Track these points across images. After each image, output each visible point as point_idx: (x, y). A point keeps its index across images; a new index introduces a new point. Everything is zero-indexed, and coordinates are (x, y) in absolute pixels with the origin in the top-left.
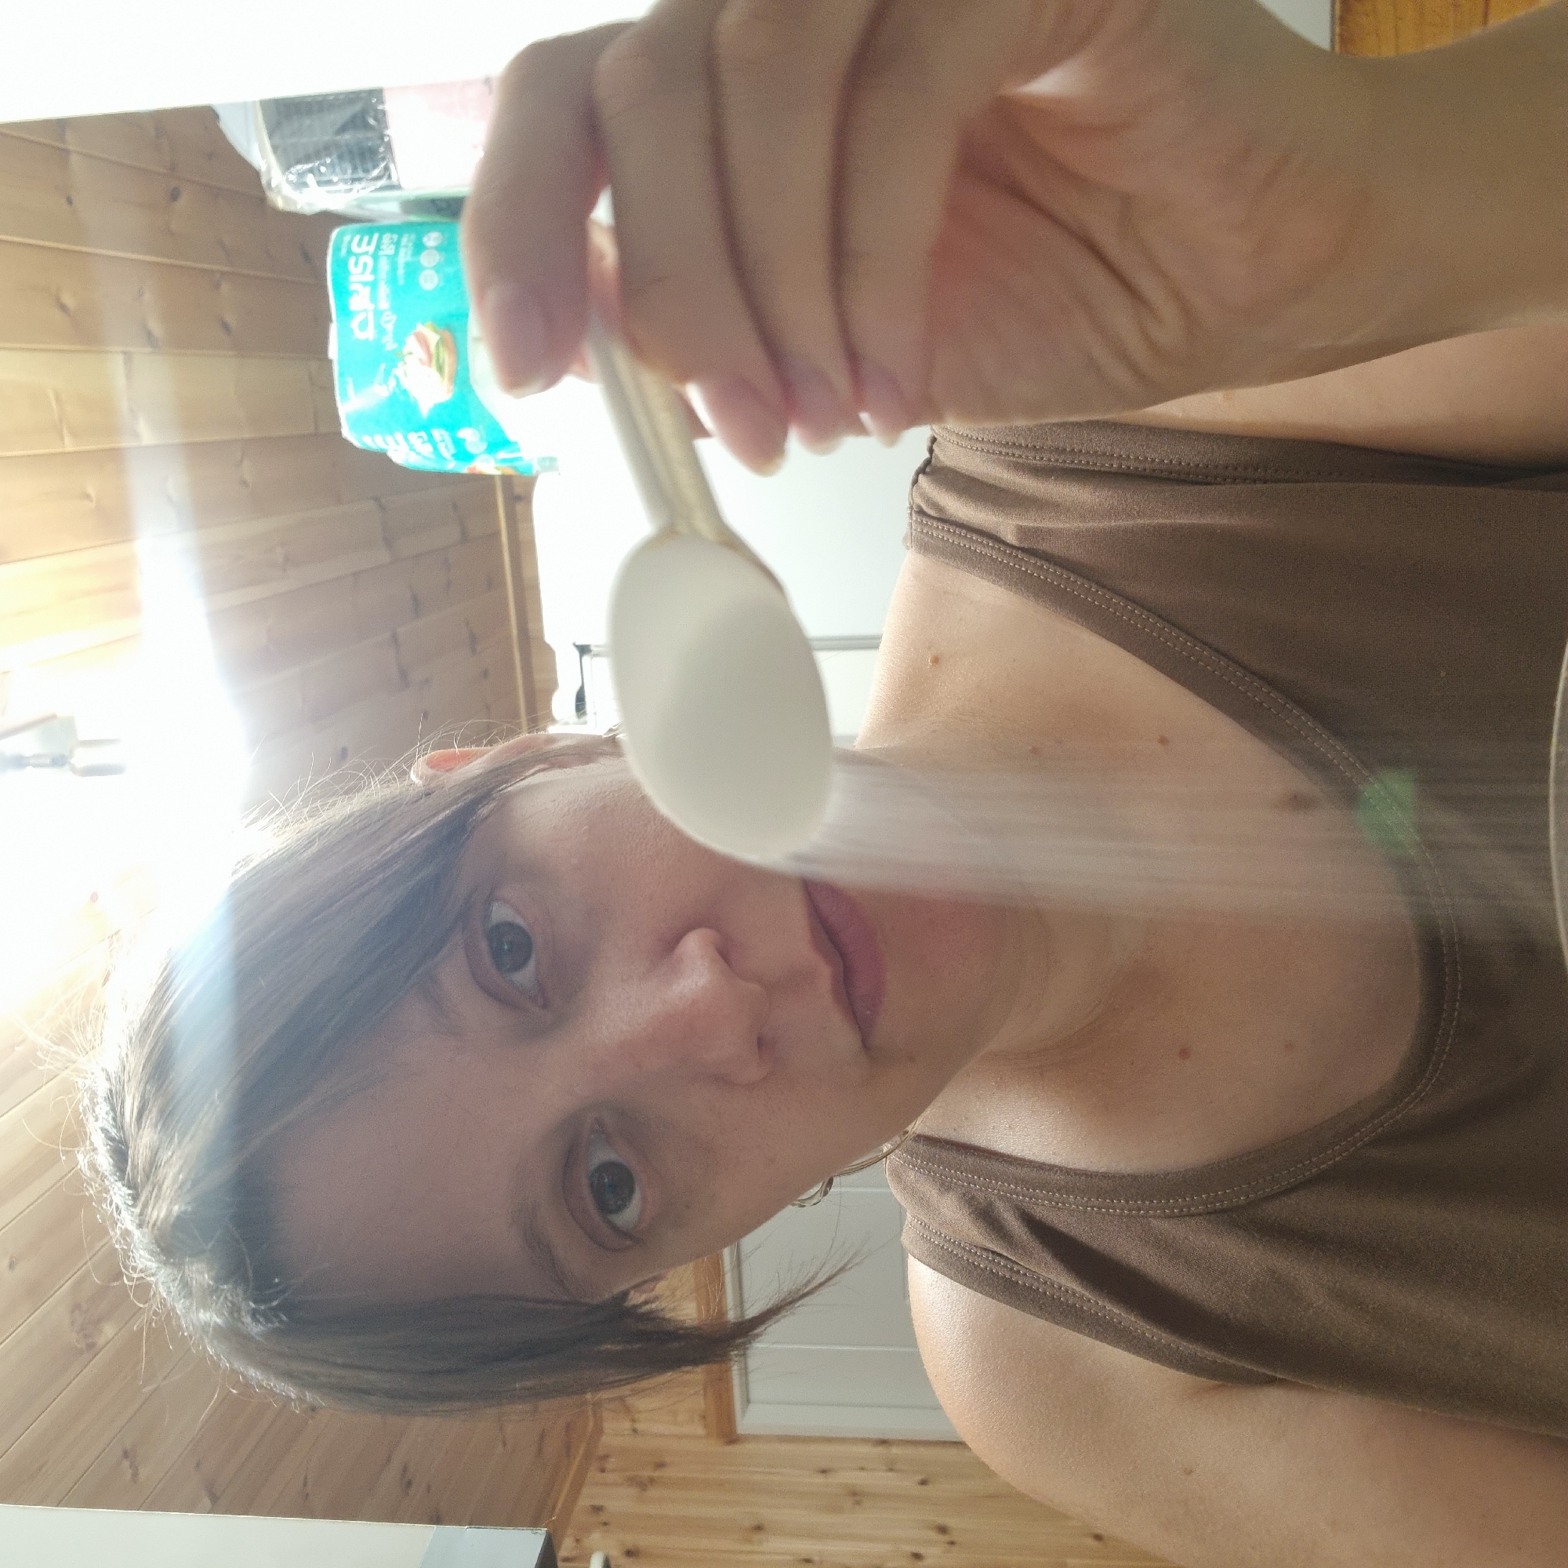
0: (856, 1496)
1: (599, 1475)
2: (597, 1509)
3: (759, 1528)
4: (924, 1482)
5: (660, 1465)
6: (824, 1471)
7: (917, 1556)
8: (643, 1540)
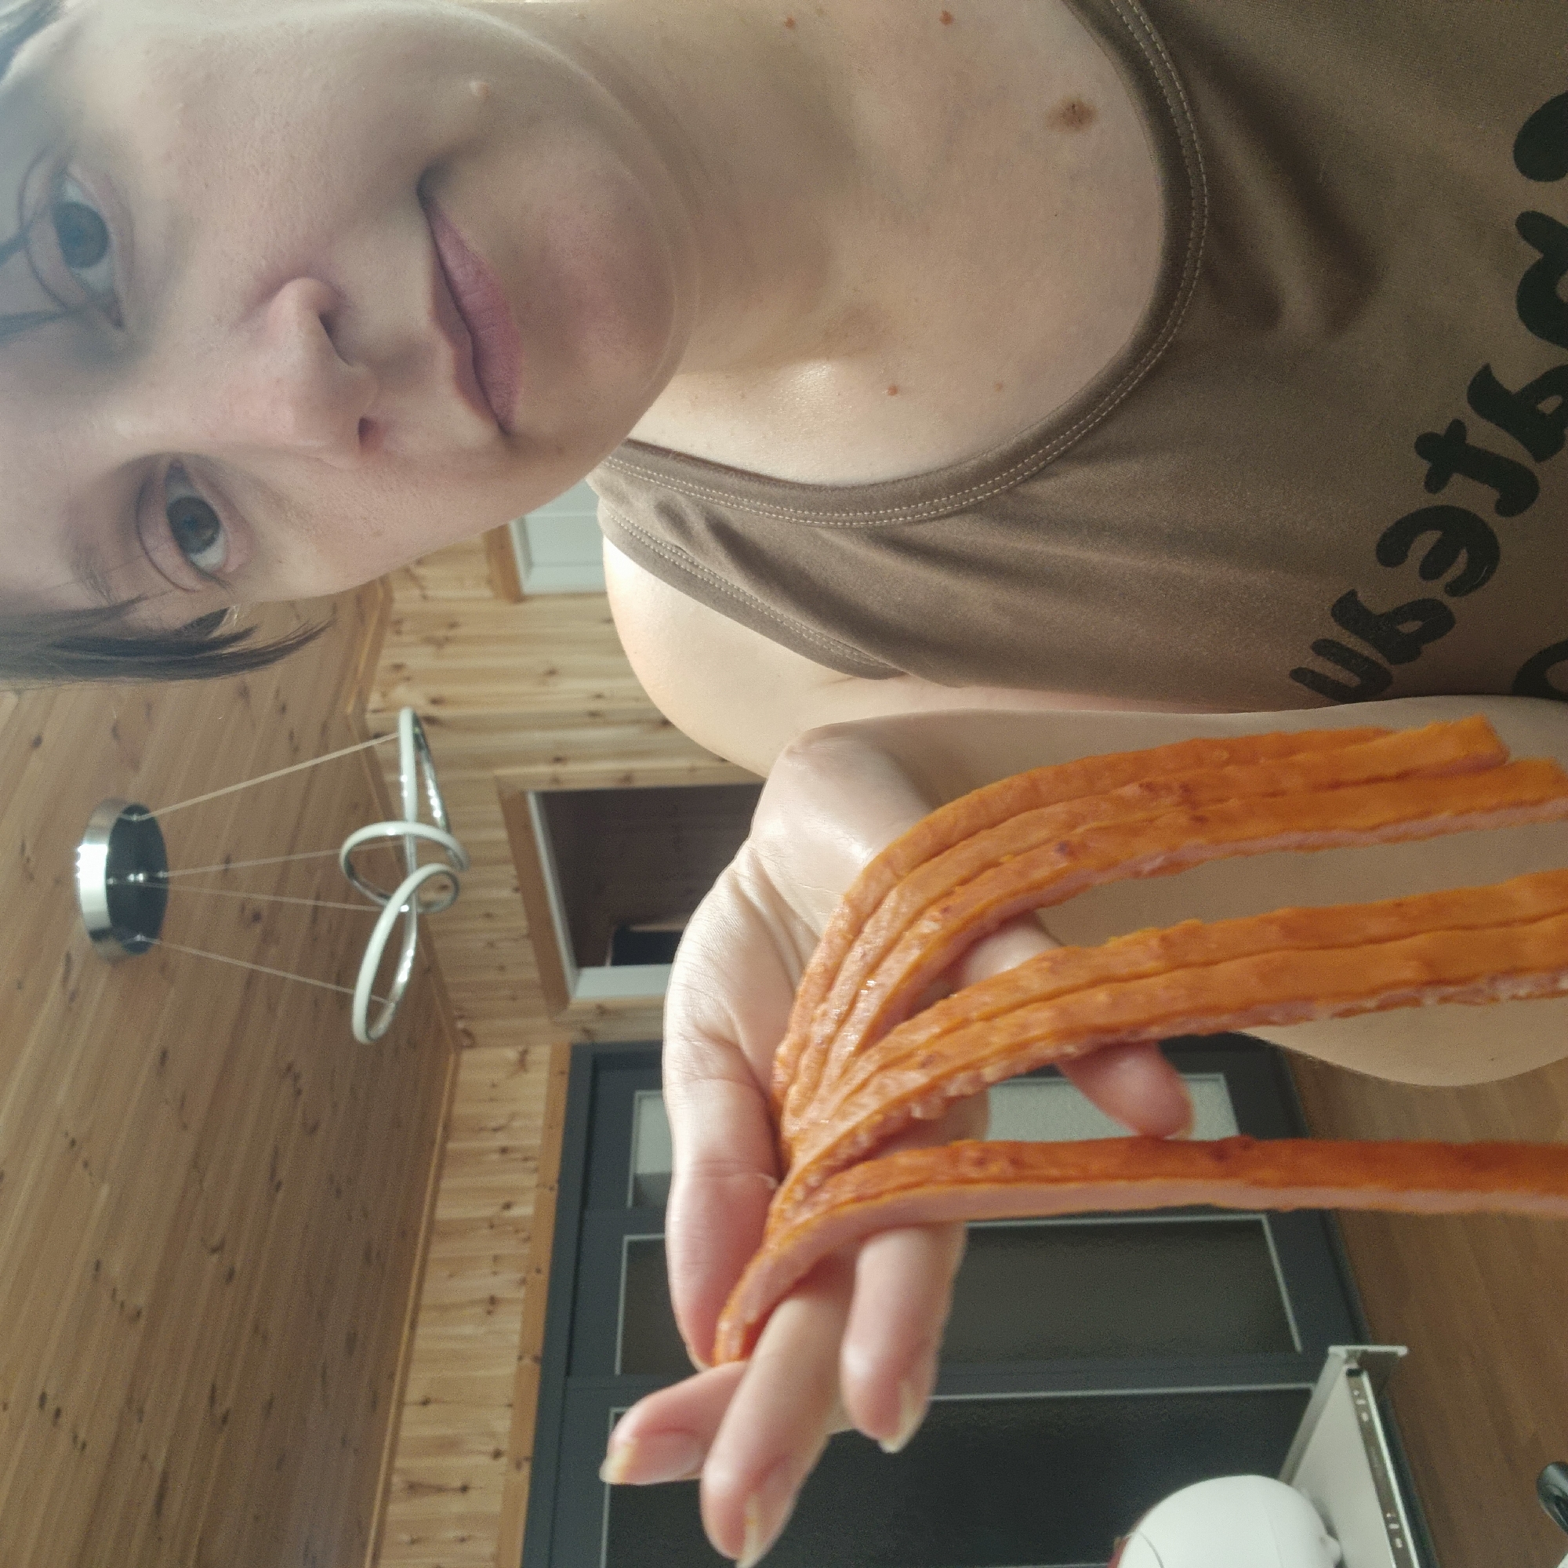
1: (395, 637)
2: (398, 667)
3: (552, 673)
5: (453, 625)
8: (446, 690)
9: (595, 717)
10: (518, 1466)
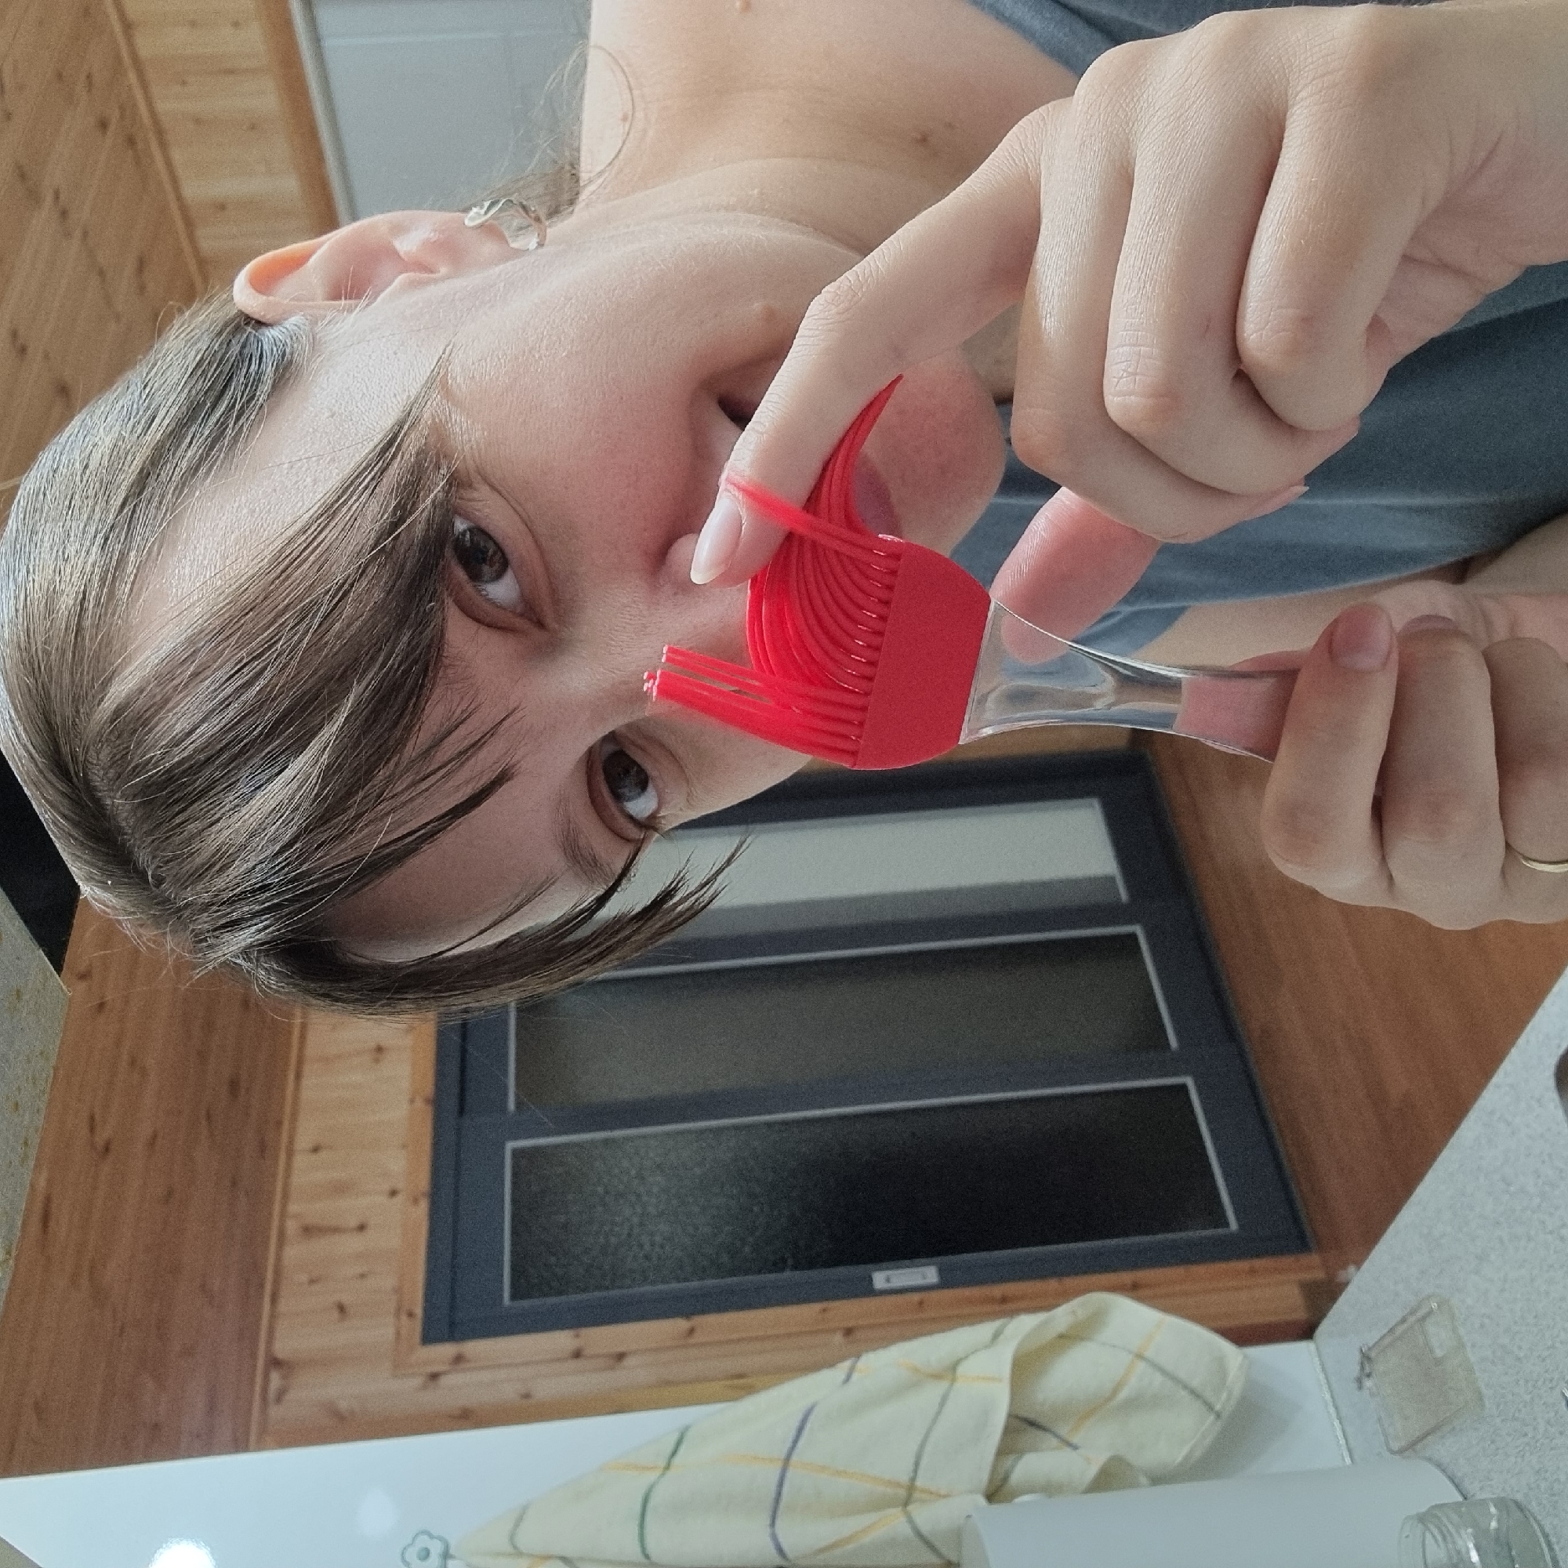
10: (416, 1201)
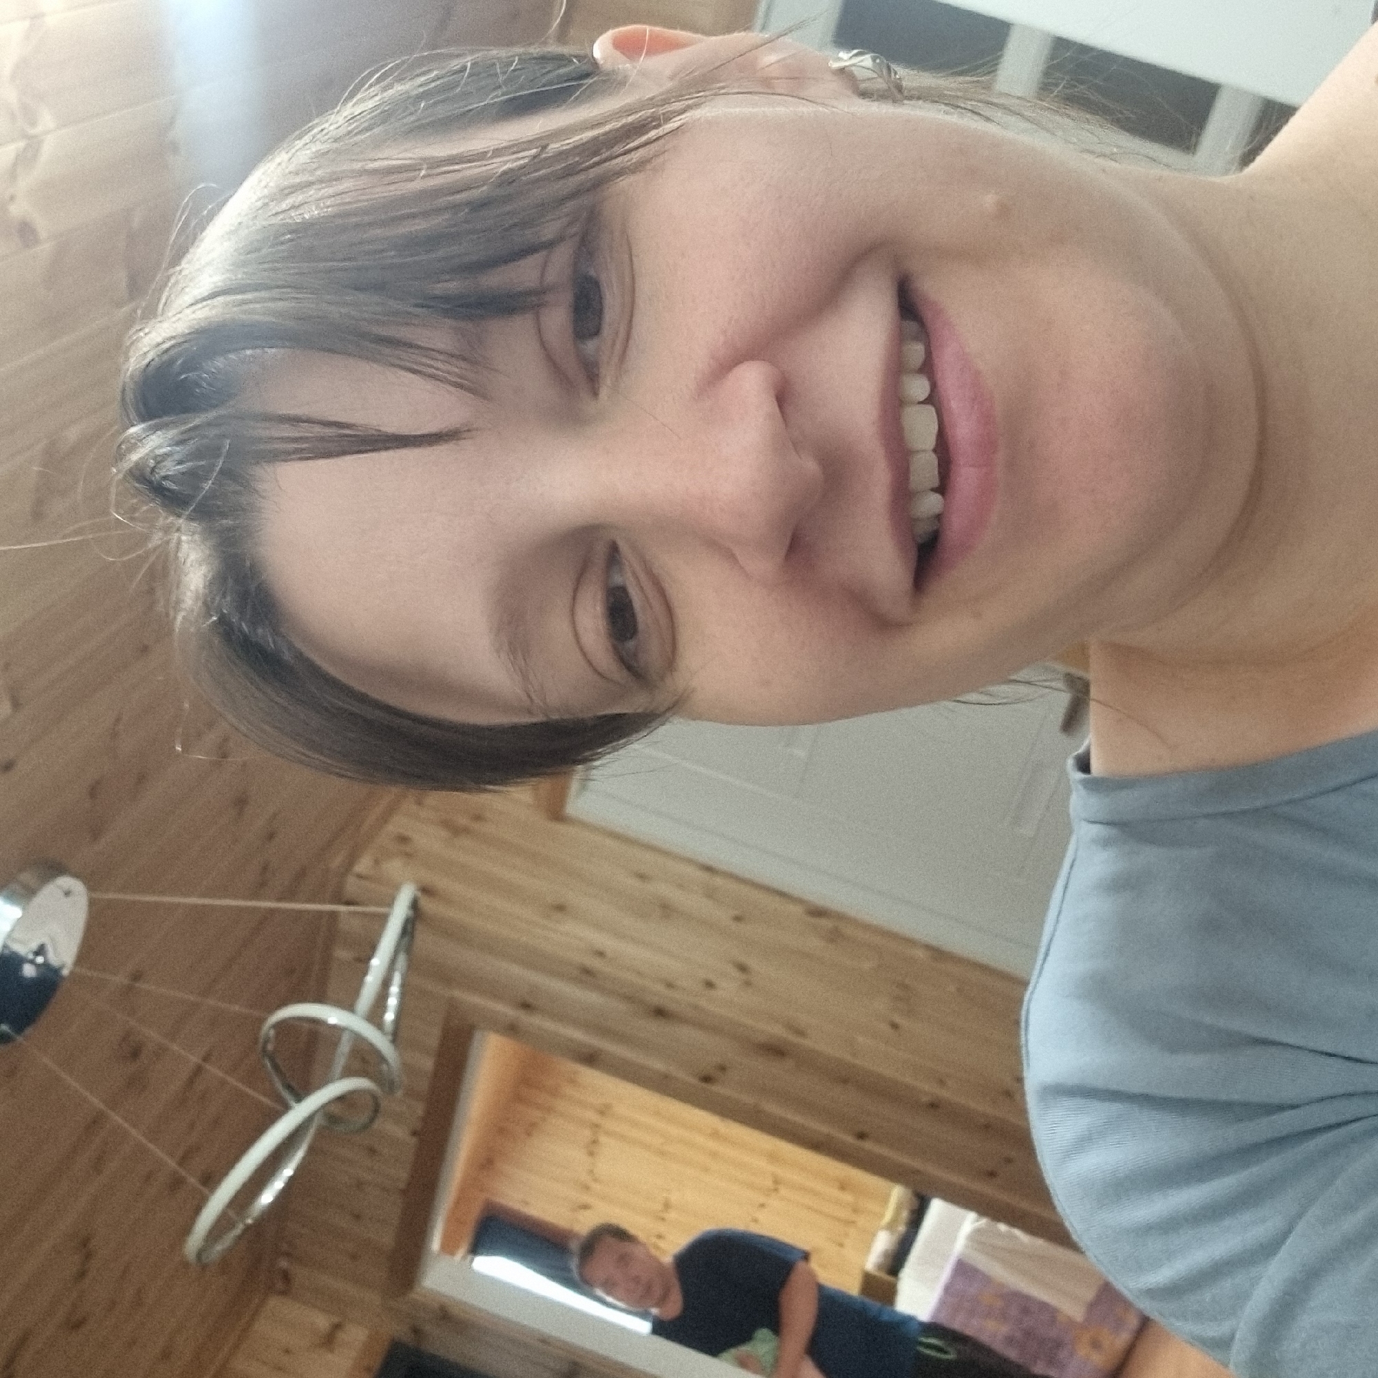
0: (667, 910)
1: (414, 807)
2: (403, 839)
3: (560, 908)
4: (738, 919)
5: (478, 818)
6: (642, 877)
7: (709, 985)
8: (441, 882)
9: (586, 975)
